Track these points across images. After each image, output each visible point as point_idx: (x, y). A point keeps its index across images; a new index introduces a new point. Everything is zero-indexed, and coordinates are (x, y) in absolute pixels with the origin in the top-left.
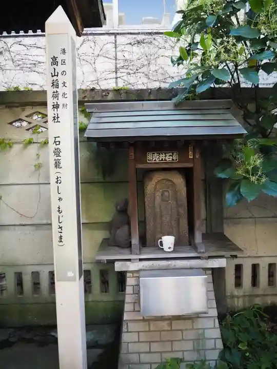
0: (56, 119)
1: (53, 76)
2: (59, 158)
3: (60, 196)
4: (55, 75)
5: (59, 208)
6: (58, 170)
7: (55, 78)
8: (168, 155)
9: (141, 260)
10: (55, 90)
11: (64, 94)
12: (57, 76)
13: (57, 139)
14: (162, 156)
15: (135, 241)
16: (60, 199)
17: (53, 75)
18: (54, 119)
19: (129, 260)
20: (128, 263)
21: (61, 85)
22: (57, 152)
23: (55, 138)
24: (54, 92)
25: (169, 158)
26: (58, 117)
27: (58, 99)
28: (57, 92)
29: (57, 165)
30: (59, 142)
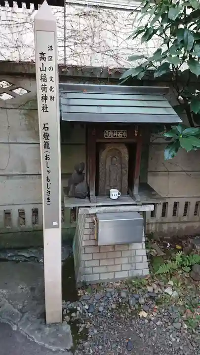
0: (45, 109)
1: (41, 71)
2: (48, 141)
3: (48, 169)
4: (43, 70)
5: (48, 178)
6: (47, 150)
7: (43, 72)
8: (119, 133)
9: (97, 206)
10: (44, 83)
11: (51, 88)
12: (45, 71)
13: (46, 126)
14: (116, 134)
15: (92, 193)
16: (48, 171)
17: (42, 69)
18: (43, 109)
19: (90, 207)
20: (88, 209)
21: (48, 80)
22: (46, 136)
23: (44, 124)
24: (43, 85)
25: (120, 135)
26: (46, 108)
27: (46, 92)
28: (45, 85)
29: (46, 146)
30: (48, 128)
